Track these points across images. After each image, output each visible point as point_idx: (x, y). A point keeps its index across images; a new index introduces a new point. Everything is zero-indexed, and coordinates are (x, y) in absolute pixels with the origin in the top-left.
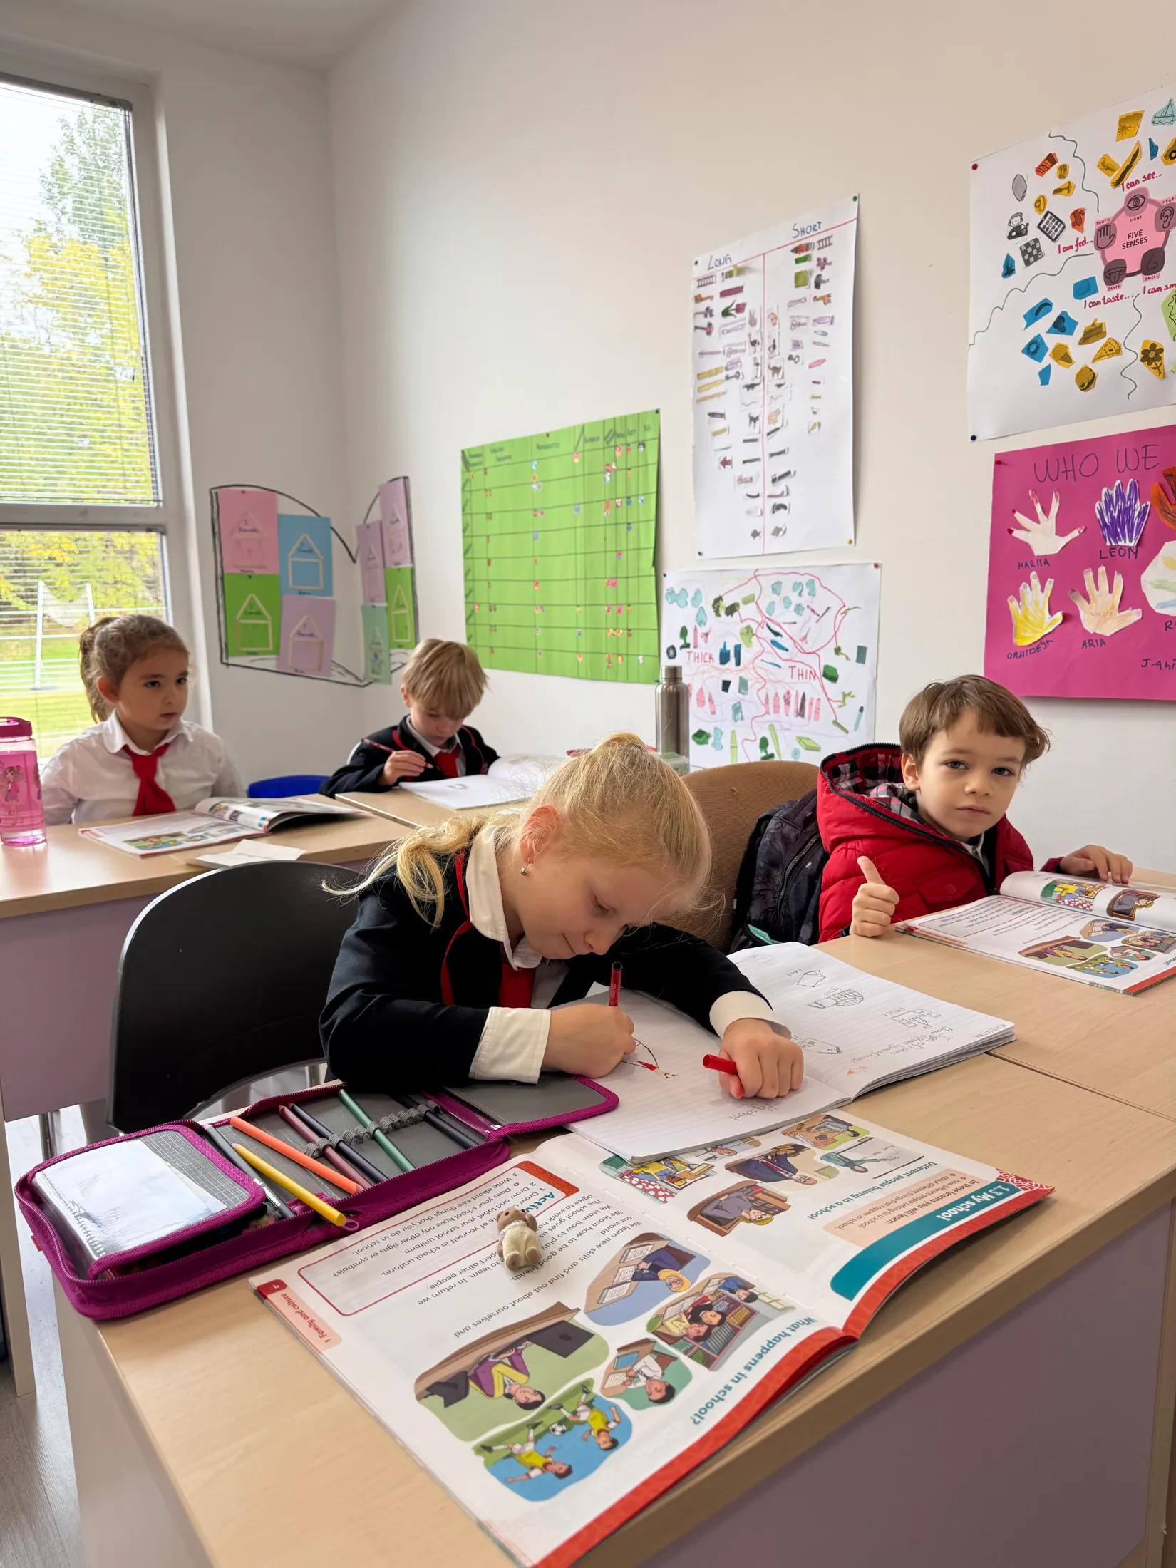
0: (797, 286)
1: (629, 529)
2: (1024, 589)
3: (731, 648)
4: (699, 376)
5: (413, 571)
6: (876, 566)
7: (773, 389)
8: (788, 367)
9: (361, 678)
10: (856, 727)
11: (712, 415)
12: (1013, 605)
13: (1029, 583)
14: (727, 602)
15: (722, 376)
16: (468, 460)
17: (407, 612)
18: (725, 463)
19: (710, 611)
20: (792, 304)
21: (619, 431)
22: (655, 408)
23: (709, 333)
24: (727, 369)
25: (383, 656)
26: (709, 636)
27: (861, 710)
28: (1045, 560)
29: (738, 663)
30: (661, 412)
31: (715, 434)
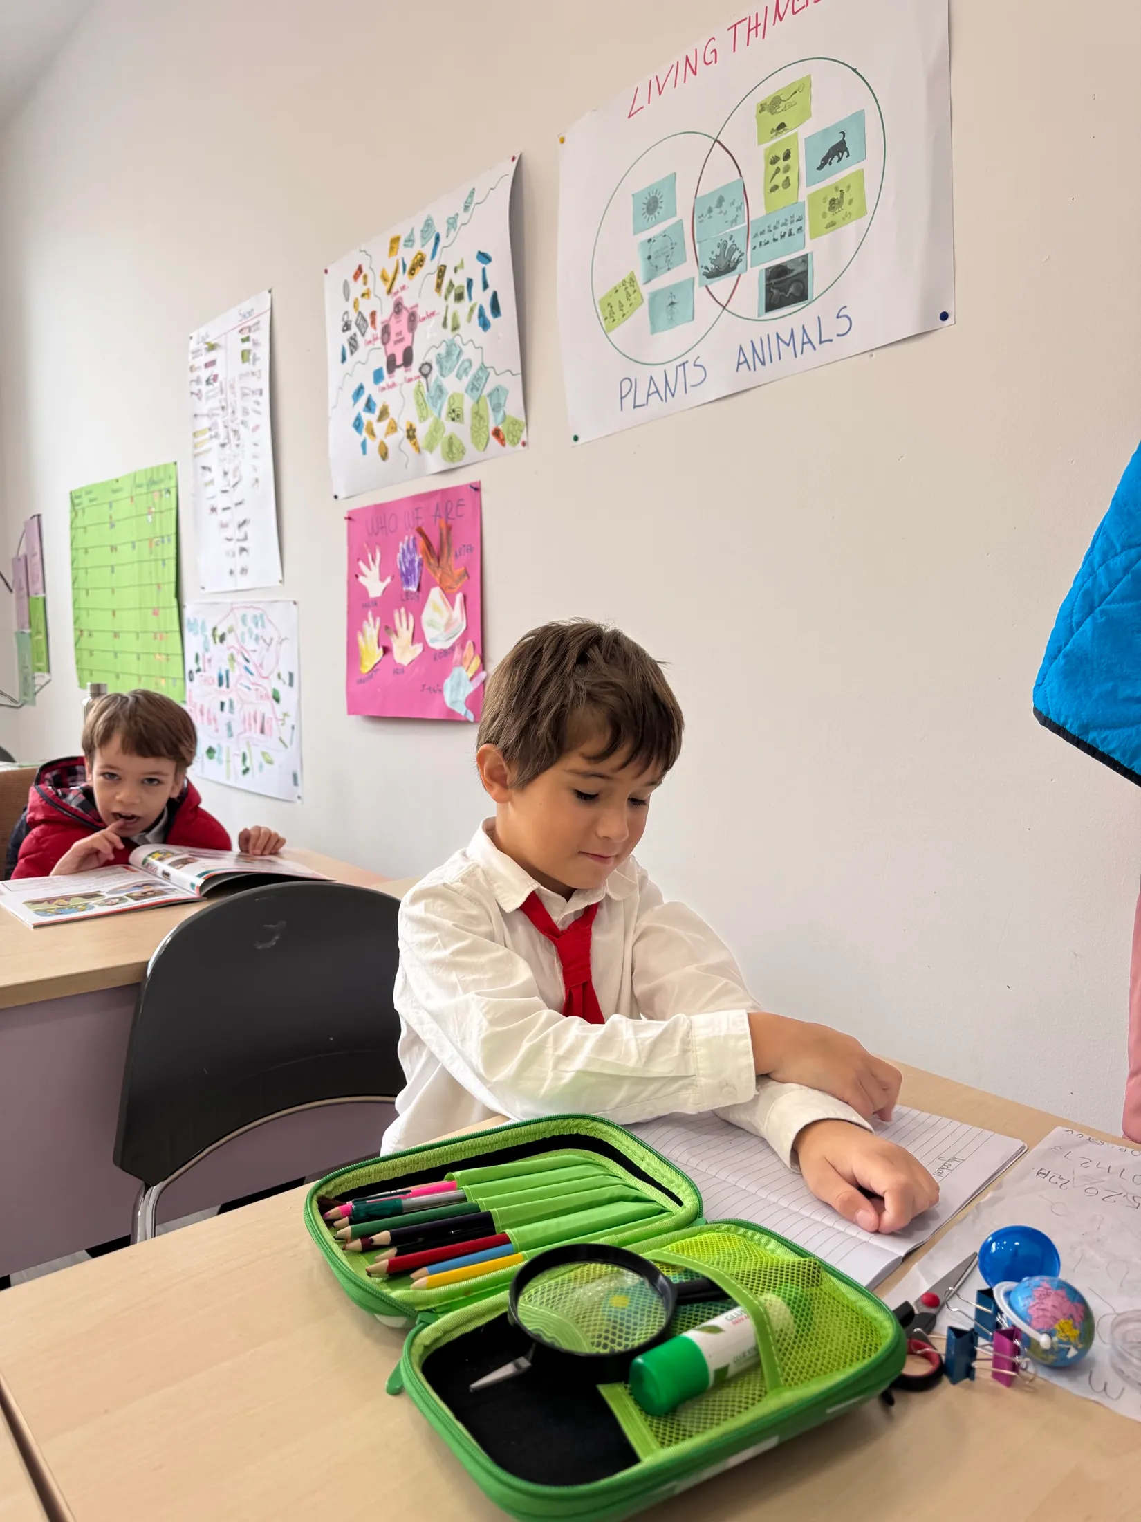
0: (243, 362)
1: (164, 564)
2: (365, 626)
3: (224, 674)
4: (194, 434)
5: (45, 600)
6: (295, 603)
7: (234, 447)
8: (242, 429)
9: (17, 699)
10: (291, 744)
11: (204, 468)
12: (360, 638)
13: (367, 620)
14: (219, 633)
15: (207, 435)
16: (74, 499)
17: (41, 637)
18: (213, 510)
19: (210, 638)
20: (242, 376)
21: (155, 478)
22: (174, 460)
23: (200, 399)
24: (210, 429)
25: (29, 679)
26: (212, 661)
27: (293, 728)
28: (375, 602)
29: (228, 686)
30: (178, 464)
31: (206, 484)
